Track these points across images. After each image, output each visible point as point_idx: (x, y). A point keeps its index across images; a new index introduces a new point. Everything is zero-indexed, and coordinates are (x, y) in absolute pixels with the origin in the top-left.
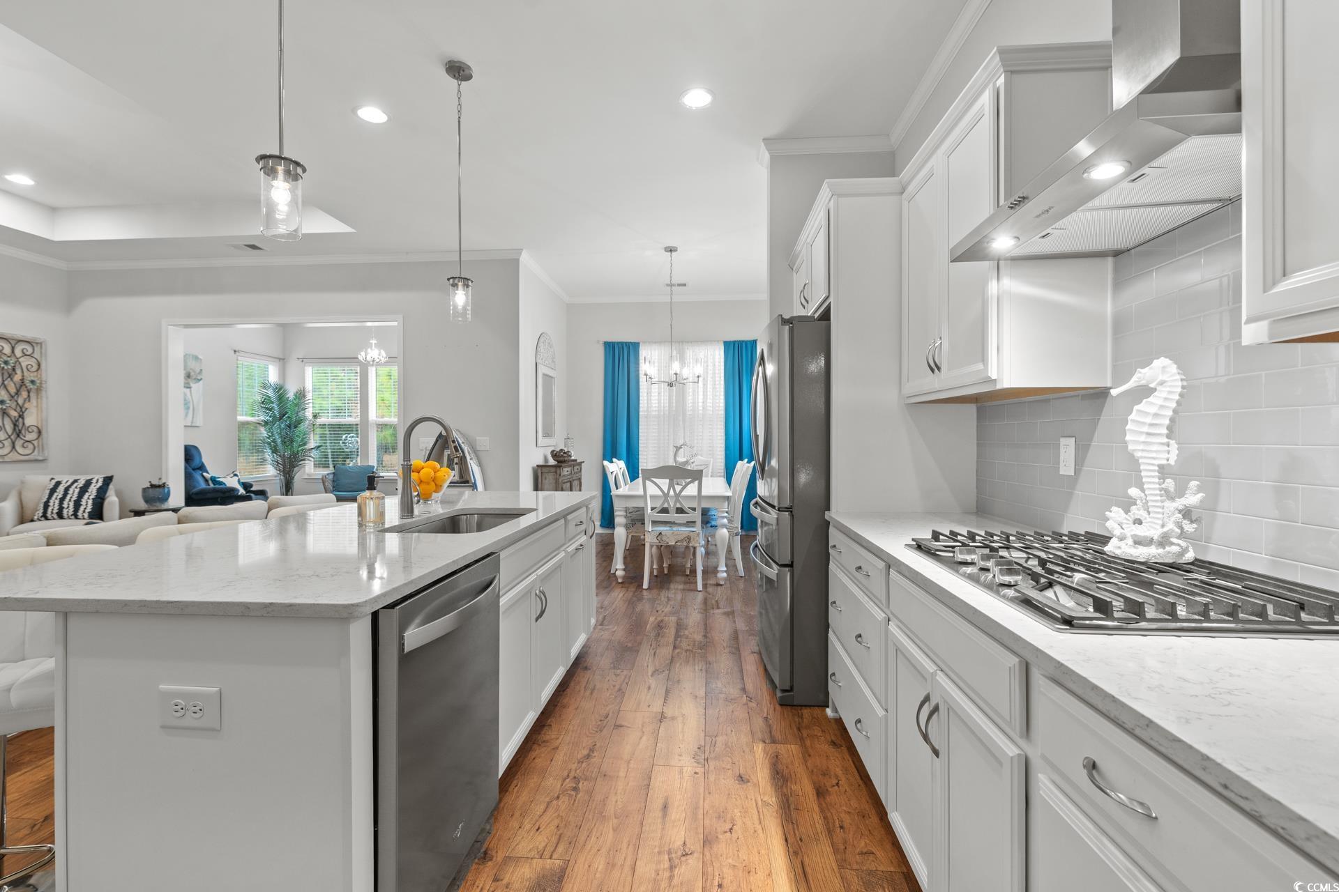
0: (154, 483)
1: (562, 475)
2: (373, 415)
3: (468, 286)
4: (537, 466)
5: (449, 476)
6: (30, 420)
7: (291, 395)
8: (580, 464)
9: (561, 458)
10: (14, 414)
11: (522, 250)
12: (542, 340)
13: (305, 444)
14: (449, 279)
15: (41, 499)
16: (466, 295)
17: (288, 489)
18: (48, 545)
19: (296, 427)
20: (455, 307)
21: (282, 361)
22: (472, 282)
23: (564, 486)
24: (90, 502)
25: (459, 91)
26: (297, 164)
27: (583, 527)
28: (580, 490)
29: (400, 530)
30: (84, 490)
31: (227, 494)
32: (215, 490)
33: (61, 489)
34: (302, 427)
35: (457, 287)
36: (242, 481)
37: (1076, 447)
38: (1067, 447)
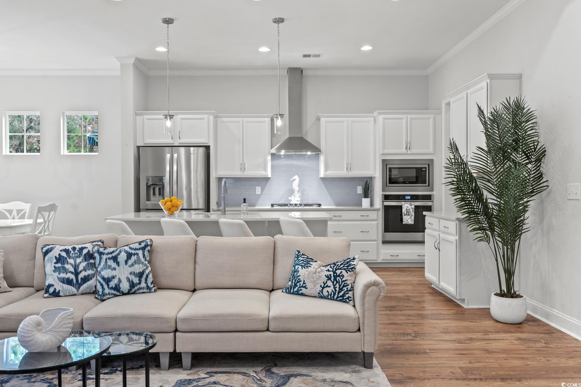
37: (261, 188)
38: (258, 188)
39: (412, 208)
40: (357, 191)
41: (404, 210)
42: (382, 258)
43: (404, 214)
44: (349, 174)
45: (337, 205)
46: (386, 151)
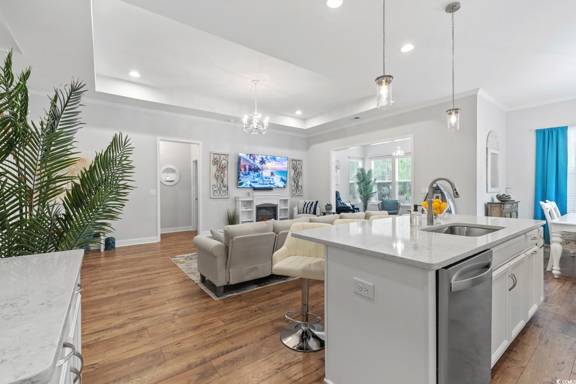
0: (328, 204)
1: (505, 209)
2: (397, 179)
3: (457, 112)
4: (488, 203)
5: (447, 206)
6: (300, 184)
7: (366, 172)
8: (517, 203)
9: (503, 200)
10: (297, 182)
11: (479, 88)
12: (490, 135)
13: (371, 191)
14: (447, 111)
15: (302, 207)
16: (457, 117)
17: (365, 208)
18: (310, 222)
19: (368, 184)
20: (450, 124)
21: (363, 159)
22: (460, 110)
23: (506, 215)
24: (313, 209)
25: (453, 17)
26: (390, 76)
27: (535, 241)
28: (517, 218)
29: (428, 230)
30: (312, 205)
31: (347, 209)
32: (344, 207)
33: (307, 204)
34: (370, 184)
35: (452, 114)
36: (351, 204)
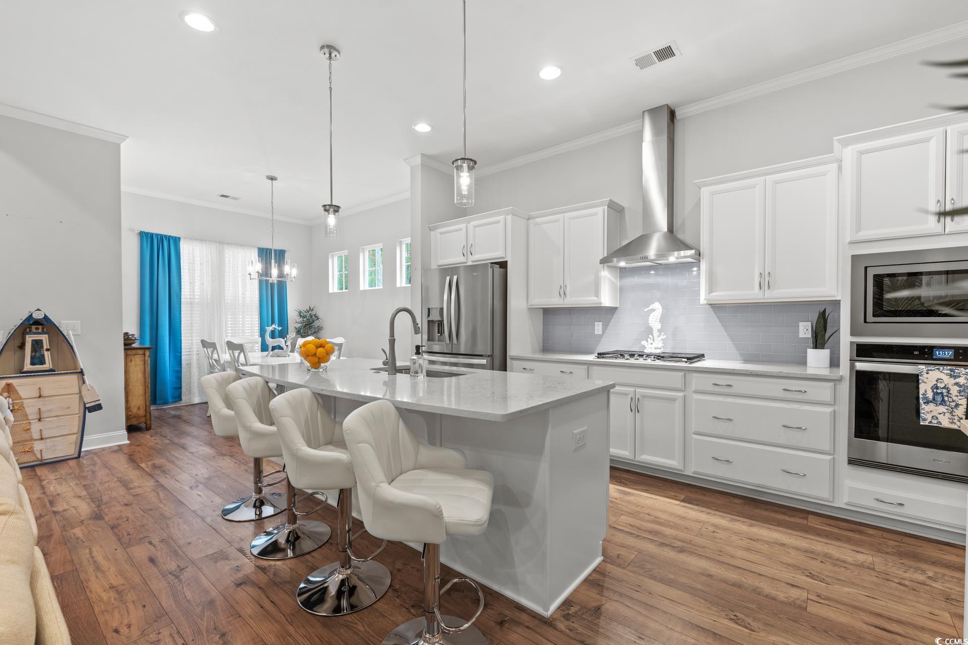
37: (603, 325)
38: (598, 325)
39: (957, 384)
40: (799, 333)
41: (925, 388)
42: (846, 500)
43: (925, 398)
44: (766, 297)
45: (746, 361)
46: (864, 234)
